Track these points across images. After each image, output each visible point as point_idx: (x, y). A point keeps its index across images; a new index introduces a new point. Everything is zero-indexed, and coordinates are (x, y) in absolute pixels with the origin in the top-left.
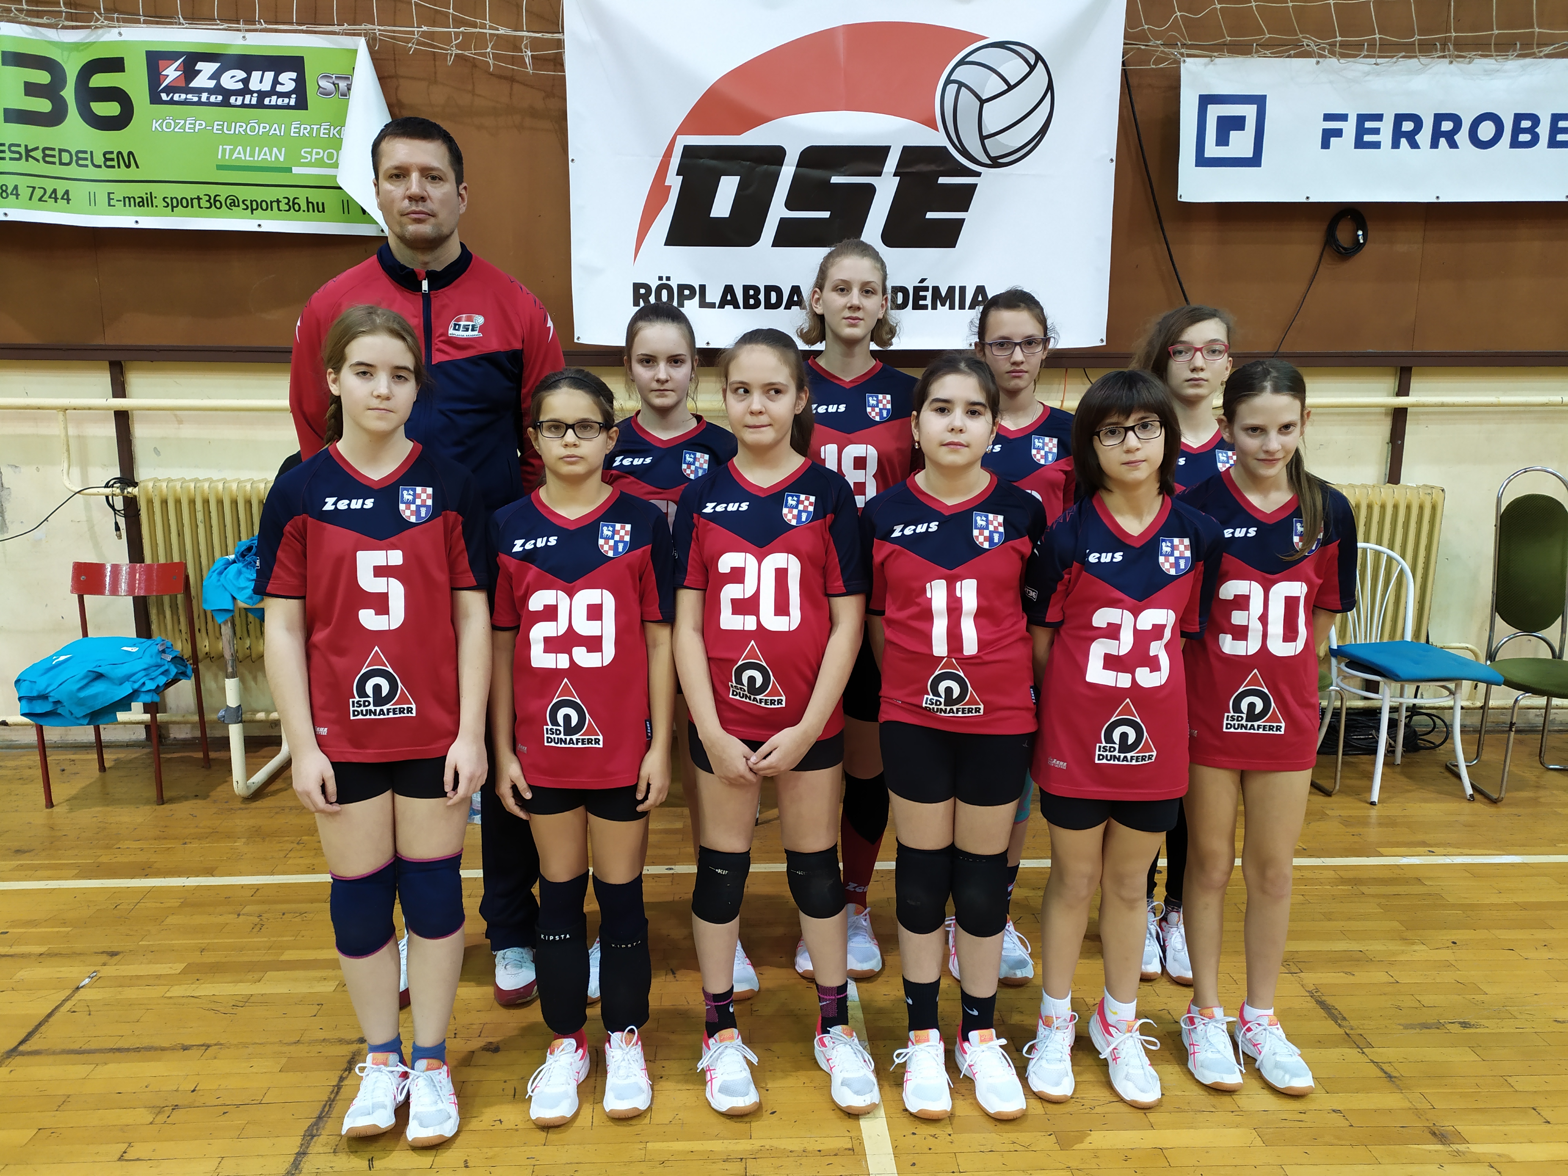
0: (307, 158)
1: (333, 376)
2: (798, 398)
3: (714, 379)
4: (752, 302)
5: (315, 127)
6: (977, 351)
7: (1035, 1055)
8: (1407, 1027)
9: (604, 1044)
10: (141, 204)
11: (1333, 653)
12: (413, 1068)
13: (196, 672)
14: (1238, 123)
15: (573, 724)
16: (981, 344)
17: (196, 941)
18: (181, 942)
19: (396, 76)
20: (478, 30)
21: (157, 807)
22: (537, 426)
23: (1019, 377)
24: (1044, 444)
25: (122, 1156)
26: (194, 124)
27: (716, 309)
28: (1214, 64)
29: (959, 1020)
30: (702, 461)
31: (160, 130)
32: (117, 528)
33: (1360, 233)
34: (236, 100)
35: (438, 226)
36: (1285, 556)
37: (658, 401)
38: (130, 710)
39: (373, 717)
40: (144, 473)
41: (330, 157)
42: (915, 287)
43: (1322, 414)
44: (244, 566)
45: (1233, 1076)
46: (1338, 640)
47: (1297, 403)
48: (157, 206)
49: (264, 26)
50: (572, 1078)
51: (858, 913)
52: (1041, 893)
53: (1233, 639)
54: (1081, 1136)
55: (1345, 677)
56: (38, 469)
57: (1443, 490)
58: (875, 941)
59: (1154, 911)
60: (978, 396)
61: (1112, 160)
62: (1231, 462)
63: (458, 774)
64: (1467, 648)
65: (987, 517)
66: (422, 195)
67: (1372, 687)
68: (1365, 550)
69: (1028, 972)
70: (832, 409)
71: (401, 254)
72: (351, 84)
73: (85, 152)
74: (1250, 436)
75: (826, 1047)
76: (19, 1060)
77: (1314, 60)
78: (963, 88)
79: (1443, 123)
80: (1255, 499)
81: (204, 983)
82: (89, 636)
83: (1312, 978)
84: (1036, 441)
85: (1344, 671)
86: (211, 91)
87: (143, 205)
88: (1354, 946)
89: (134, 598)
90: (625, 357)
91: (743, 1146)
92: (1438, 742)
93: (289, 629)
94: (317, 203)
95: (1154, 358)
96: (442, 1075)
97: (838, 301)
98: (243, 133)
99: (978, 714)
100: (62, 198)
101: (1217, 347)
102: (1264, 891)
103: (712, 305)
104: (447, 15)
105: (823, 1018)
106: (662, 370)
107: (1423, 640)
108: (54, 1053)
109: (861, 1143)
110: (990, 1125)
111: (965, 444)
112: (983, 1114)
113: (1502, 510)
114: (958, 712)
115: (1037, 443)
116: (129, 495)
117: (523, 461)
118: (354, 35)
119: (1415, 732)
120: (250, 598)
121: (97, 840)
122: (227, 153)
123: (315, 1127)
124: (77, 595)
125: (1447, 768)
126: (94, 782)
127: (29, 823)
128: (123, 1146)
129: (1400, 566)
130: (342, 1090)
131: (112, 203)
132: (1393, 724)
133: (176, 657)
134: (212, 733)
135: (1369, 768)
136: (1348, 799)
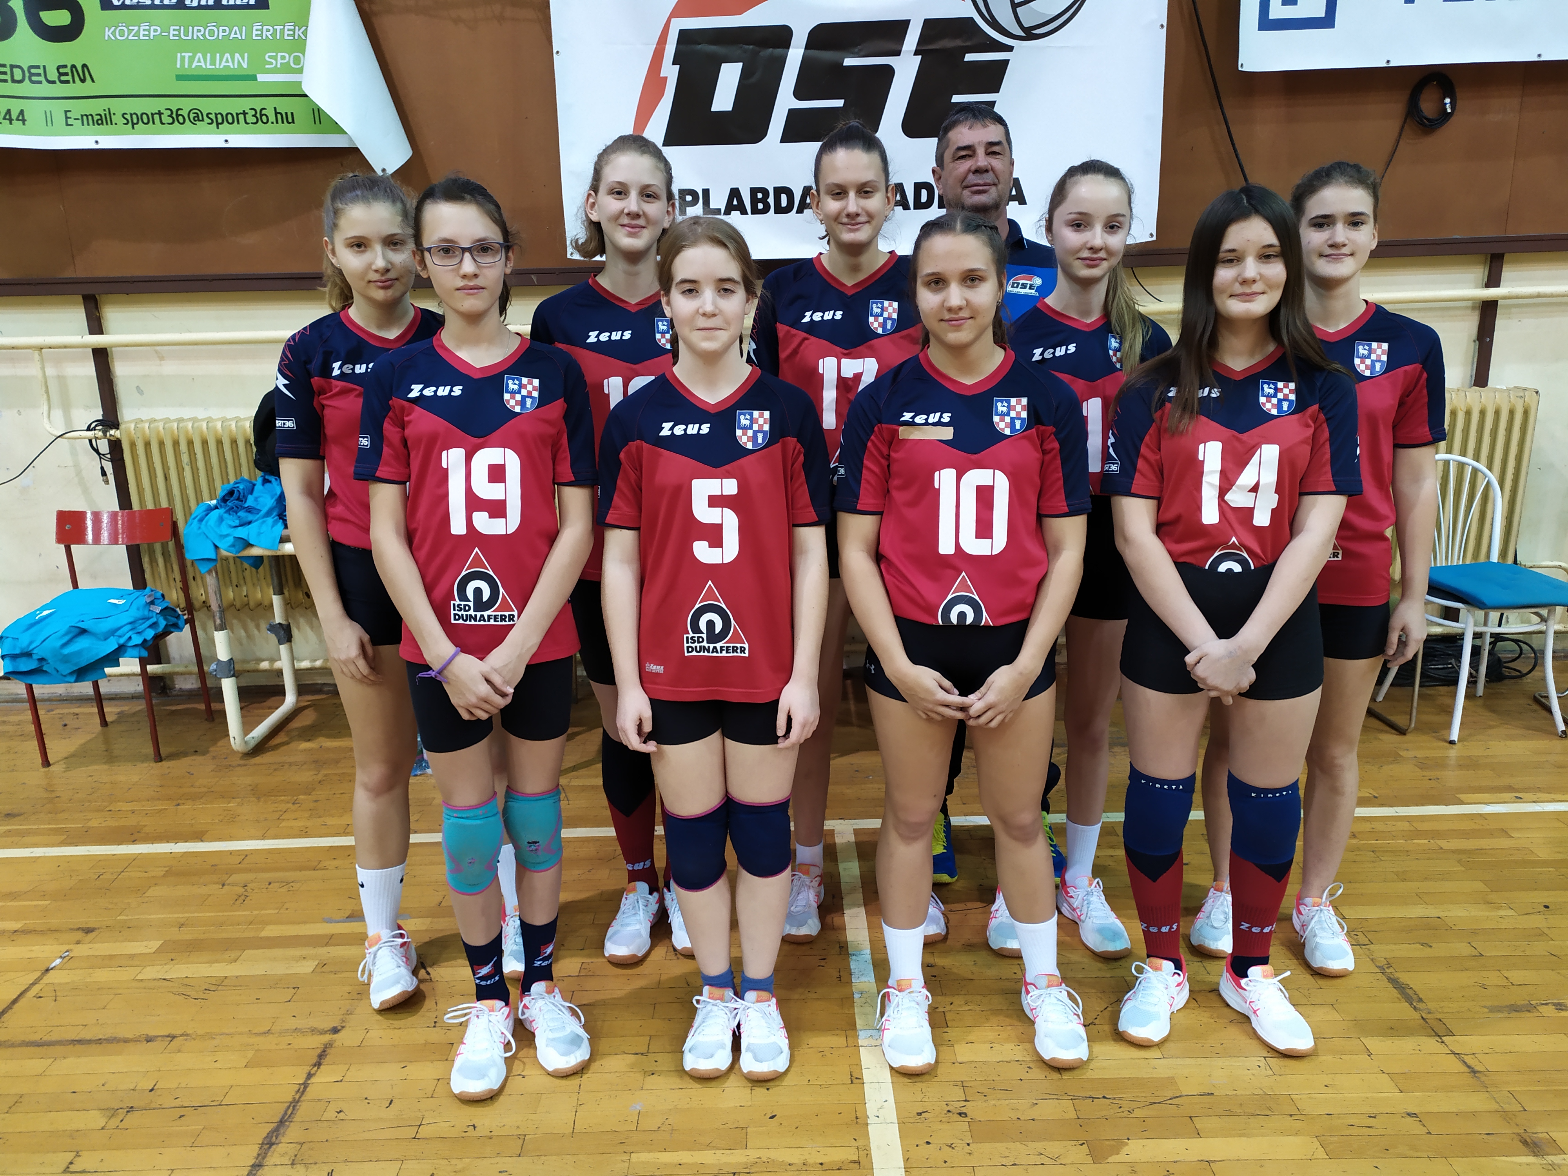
0: (271, 63)
4: (760, 206)
5: (278, 28)
8: (1495, 1009)
10: (100, 122)
13: (192, 623)
17: (176, 916)
18: (160, 916)
21: (154, 765)
25: (68, 1167)
26: (149, 30)
31: (113, 38)
32: (104, 473)
33: (1448, 100)
34: (192, 2)
38: (120, 663)
40: (128, 413)
41: (296, 61)
44: (226, 512)
48: (116, 124)
54: (1117, 1146)
56: (19, 413)
57: (1537, 392)
61: (1162, 26)
64: (1560, 568)
67: (1451, 615)
70: (616, 336)
73: (38, 67)
81: (178, 964)
82: (80, 587)
83: (1384, 950)
87: (102, 124)
88: (1431, 912)
89: (128, 547)
91: (737, 1158)
92: (1526, 670)
94: (286, 113)
98: (202, 38)
100: (17, 119)
107: (1510, 560)
108: (13, 1045)
109: (868, 1155)
116: (112, 438)
119: (1499, 659)
120: (233, 546)
121: (89, 801)
122: (186, 61)
123: (275, 1134)
124: (63, 546)
125: (1536, 700)
126: (95, 737)
127: (24, 784)
128: (70, 1156)
129: (1487, 479)
130: (308, 1089)
131: (70, 121)
132: (1476, 652)
133: (166, 608)
134: (209, 686)
135: (1447, 701)
136: (1425, 737)
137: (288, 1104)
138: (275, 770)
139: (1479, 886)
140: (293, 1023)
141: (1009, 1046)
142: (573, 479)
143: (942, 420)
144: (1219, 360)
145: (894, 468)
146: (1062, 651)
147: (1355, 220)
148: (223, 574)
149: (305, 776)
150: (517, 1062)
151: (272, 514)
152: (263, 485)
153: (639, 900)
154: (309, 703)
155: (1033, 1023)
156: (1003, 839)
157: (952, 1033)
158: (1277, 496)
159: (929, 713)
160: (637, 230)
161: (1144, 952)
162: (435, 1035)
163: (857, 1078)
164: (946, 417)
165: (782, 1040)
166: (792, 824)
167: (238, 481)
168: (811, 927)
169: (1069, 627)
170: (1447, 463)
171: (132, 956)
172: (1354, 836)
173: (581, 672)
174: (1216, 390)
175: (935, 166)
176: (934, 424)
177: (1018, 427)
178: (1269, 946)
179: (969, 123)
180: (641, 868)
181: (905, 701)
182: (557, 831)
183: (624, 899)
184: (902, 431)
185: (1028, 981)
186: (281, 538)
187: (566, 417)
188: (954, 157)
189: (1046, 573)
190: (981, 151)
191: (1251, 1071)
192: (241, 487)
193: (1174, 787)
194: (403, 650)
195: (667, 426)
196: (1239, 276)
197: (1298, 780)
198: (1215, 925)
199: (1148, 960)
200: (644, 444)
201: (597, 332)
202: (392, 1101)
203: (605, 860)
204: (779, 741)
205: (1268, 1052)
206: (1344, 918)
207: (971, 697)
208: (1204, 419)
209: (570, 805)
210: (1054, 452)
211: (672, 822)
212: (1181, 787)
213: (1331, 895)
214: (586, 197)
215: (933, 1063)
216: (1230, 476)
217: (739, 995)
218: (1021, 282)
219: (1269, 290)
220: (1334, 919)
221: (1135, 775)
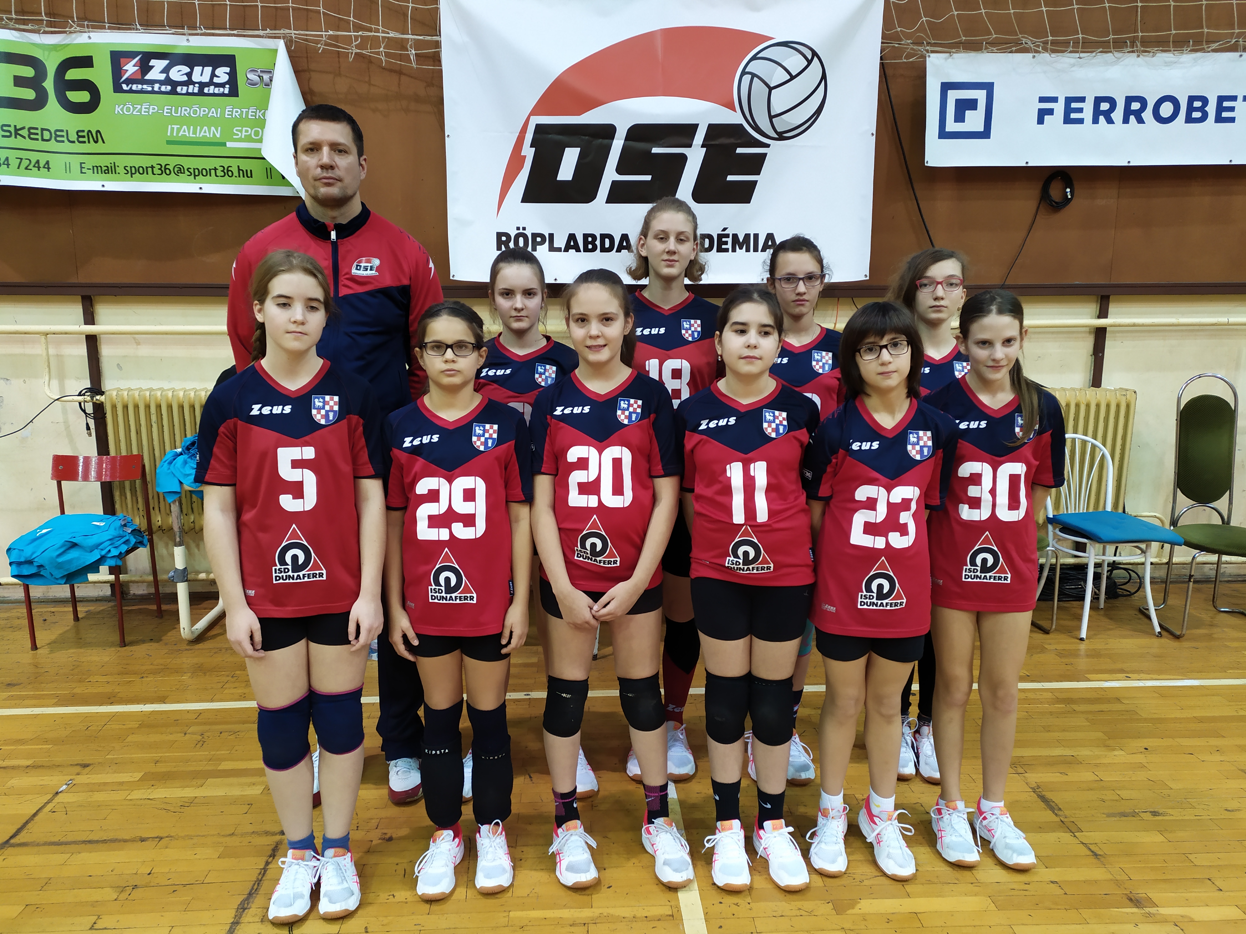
0: (238, 135)
1: (258, 307)
2: (626, 322)
3: (558, 307)
4: (590, 246)
5: (244, 110)
6: (768, 285)
7: (816, 840)
8: (1109, 815)
9: (476, 834)
10: (107, 171)
11: (1049, 521)
12: (323, 856)
13: (151, 541)
14: (972, 104)
15: (452, 584)
16: (772, 279)
17: (152, 755)
18: (139, 755)
19: (309, 70)
20: (373, 34)
21: (120, 649)
22: (423, 346)
23: (802, 305)
24: (822, 357)
25: (93, 926)
26: (149, 109)
27: (562, 253)
28: (952, 58)
29: (756, 811)
30: (551, 371)
31: (121, 113)
32: (88, 428)
33: (1068, 190)
34: (182, 90)
35: (344, 189)
36: (1008, 443)
37: (516, 325)
38: (99, 572)
39: (291, 581)
40: (109, 384)
41: (257, 134)
42: (718, 235)
43: (1040, 333)
44: (189, 458)
45: (972, 856)
46: (1053, 511)
47: (1017, 323)
48: (119, 173)
49: (204, 31)
50: (451, 862)
51: (676, 728)
52: (819, 712)
53: (969, 508)
54: (853, 904)
55: (1059, 540)
56: (25, 382)
57: (1135, 392)
58: (690, 751)
59: (909, 725)
60: (769, 320)
61: (873, 134)
62: (966, 371)
63: (360, 627)
64: (1155, 517)
65: (774, 413)
66: (332, 164)
67: (1080, 547)
68: (1074, 440)
69: (810, 774)
70: (655, 331)
71: (315, 211)
72: (272, 77)
73: (62, 131)
74: (981, 348)
75: (651, 834)
76: (10, 850)
77: (1031, 55)
78: (755, 78)
79: (1133, 103)
80: (985, 399)
81: (157, 788)
82: (66, 513)
83: (1035, 777)
84: (816, 354)
85: (1059, 535)
86: (161, 83)
87: (108, 173)
88: (1068, 752)
89: (102, 483)
90: (490, 291)
91: (586, 914)
92: (1133, 591)
93: (223, 510)
94: (247, 171)
95: (905, 289)
96: (347, 861)
97: (659, 246)
98: (187, 115)
99: (769, 571)
100: (44, 167)
101: (954, 281)
102: (995, 708)
103: (559, 250)
104: (348, 22)
105: (649, 812)
106: (519, 301)
107: (1120, 510)
108: (38, 845)
109: (679, 911)
110: (780, 895)
111: (758, 357)
112: (775, 886)
113: (1181, 409)
114: (754, 569)
115: (816, 356)
116: (97, 402)
117: (411, 373)
118: (275, 38)
119: (1115, 582)
121: (72, 675)
122: (174, 131)
123: (246, 902)
124: (56, 481)
125: (1141, 611)
126: (70, 629)
127: (19, 662)
128: (94, 919)
129: (1102, 452)
130: (267, 872)
131: (84, 170)
132: (1097, 577)
133: (135, 530)
134: (163, 590)
135: (1078, 611)
136: (1063, 636)
137: (254, 883)
138: (215, 653)
139: (1100, 735)
140: (251, 829)
162: (359, 836)
171: (122, 783)
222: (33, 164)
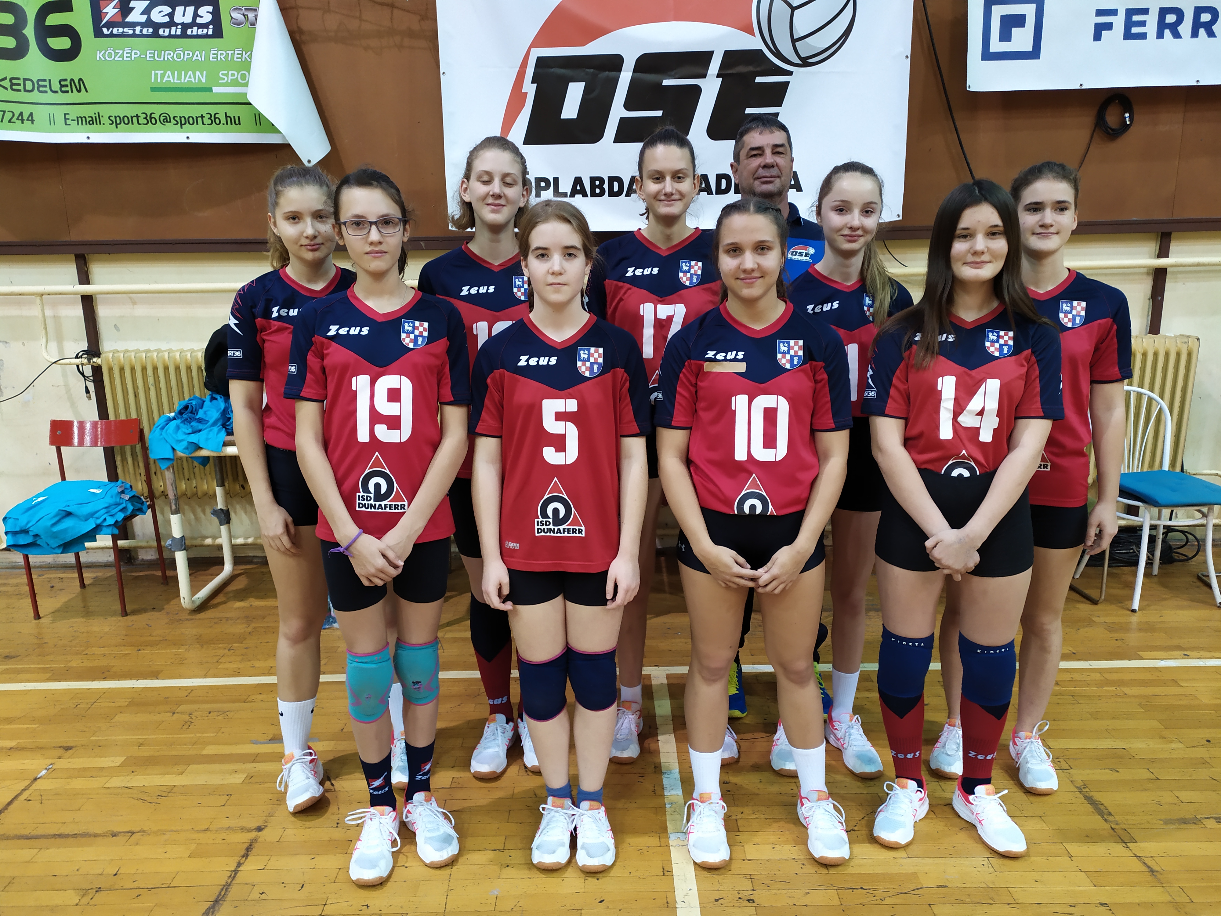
0: (224, 79)
4: (598, 191)
5: (230, 52)
10: (91, 122)
13: (153, 508)
14: (1019, 21)
17: (136, 737)
18: (124, 737)
19: (295, 6)
21: (121, 618)
26: (131, 54)
31: (103, 59)
32: (87, 391)
33: (1127, 115)
34: (164, 32)
38: (96, 540)
40: (107, 345)
41: (243, 77)
44: (182, 422)
48: (104, 124)
56: (23, 344)
57: (1198, 339)
61: (907, 57)
64: (1217, 474)
67: (1132, 511)
70: (483, 290)
72: (257, 15)
73: (45, 81)
79: (1202, 15)
81: (137, 775)
82: (66, 480)
83: (1081, 774)
86: (142, 25)
87: (93, 124)
88: (1118, 744)
92: (1190, 555)
94: (234, 117)
98: (171, 60)
100: (28, 120)
107: (1178, 469)
108: (8, 838)
116: (94, 364)
119: (1170, 546)
120: (187, 448)
121: (70, 647)
122: (158, 77)
124: (55, 447)
125: (1199, 578)
126: (76, 597)
127: (20, 632)
129: (1159, 406)
131: (68, 122)
132: (1152, 540)
133: (134, 496)
134: (165, 557)
135: (1130, 578)
136: (1113, 607)
137: (222, 887)
139: (1156, 724)
140: (227, 823)
141: (787, 847)
142: (453, 399)
143: (737, 357)
144: (954, 313)
145: (701, 393)
146: (829, 536)
147: (1060, 207)
148: (178, 470)
149: (239, 628)
150: (401, 856)
151: (217, 425)
152: (211, 401)
153: (498, 728)
154: (242, 571)
155: (807, 828)
156: (783, 683)
157: (743, 837)
158: (998, 419)
159: (728, 583)
160: (499, 207)
161: (893, 773)
162: (338, 834)
163: (668, 871)
164: (741, 355)
165: (608, 839)
166: (618, 669)
167: (192, 398)
168: (632, 751)
169: (834, 519)
170: (1128, 393)
171: (102, 769)
172: (1057, 684)
173: (454, 549)
174: (952, 336)
175: (733, 161)
176: (731, 360)
177: (796, 362)
178: (991, 770)
179: (759, 130)
180: (499, 703)
181: (709, 573)
182: (436, 673)
183: (486, 728)
184: (706, 365)
185: (803, 795)
186: (224, 443)
187: (449, 352)
188: (747, 155)
189: (818, 474)
190: (768, 152)
191: (977, 869)
192: (194, 403)
193: (917, 644)
194: (318, 531)
195: (524, 358)
196: (970, 248)
197: (1013, 640)
198: (949, 753)
199: (896, 780)
200: (506, 372)
201: (469, 287)
202: (303, 885)
203: (471, 696)
204: (608, 603)
205: (991, 854)
206: (1050, 748)
207: (760, 570)
208: (942, 358)
209: (447, 652)
210: (823, 382)
211: (525, 666)
212: (922, 645)
213: (1040, 730)
214: (460, 184)
215: (727, 859)
216: (961, 402)
217: (576, 804)
218: (799, 251)
219: (994, 261)
220: (1042, 749)
221: (887, 634)
222: (16, 116)
